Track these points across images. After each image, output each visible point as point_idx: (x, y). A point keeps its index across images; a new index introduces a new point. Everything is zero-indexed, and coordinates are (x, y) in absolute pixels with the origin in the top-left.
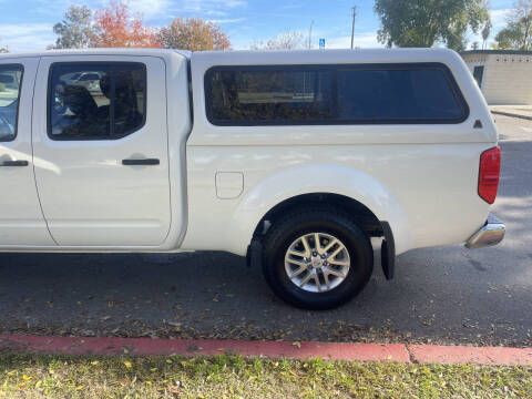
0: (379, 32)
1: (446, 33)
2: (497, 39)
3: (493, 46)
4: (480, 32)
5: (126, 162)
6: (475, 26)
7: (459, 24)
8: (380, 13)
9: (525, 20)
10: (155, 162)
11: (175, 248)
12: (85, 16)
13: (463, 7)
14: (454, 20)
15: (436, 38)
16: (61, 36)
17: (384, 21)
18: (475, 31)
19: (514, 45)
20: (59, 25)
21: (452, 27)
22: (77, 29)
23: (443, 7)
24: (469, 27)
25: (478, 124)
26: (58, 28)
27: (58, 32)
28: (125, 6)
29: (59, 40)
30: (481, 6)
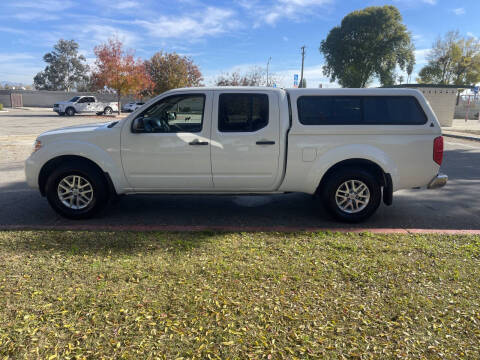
0: (324, 68)
1: (379, 70)
2: (420, 75)
3: (417, 80)
4: (405, 69)
5: (258, 143)
6: (402, 65)
7: (389, 62)
8: (325, 53)
9: (443, 60)
10: (273, 143)
11: (277, 190)
12: (73, 48)
13: (392, 49)
14: (385, 59)
15: (371, 74)
16: (49, 65)
17: (328, 59)
18: (402, 69)
19: (435, 80)
20: (49, 55)
21: (384, 65)
22: (65, 59)
23: (376, 49)
24: (398, 65)
25: (432, 125)
26: (48, 58)
27: (47, 61)
28: (120, 44)
29: (47, 69)
30: (407, 48)
